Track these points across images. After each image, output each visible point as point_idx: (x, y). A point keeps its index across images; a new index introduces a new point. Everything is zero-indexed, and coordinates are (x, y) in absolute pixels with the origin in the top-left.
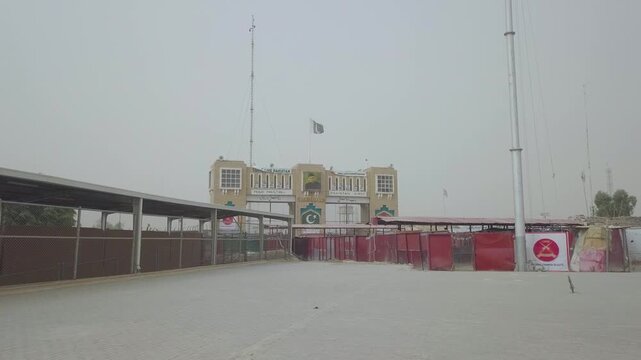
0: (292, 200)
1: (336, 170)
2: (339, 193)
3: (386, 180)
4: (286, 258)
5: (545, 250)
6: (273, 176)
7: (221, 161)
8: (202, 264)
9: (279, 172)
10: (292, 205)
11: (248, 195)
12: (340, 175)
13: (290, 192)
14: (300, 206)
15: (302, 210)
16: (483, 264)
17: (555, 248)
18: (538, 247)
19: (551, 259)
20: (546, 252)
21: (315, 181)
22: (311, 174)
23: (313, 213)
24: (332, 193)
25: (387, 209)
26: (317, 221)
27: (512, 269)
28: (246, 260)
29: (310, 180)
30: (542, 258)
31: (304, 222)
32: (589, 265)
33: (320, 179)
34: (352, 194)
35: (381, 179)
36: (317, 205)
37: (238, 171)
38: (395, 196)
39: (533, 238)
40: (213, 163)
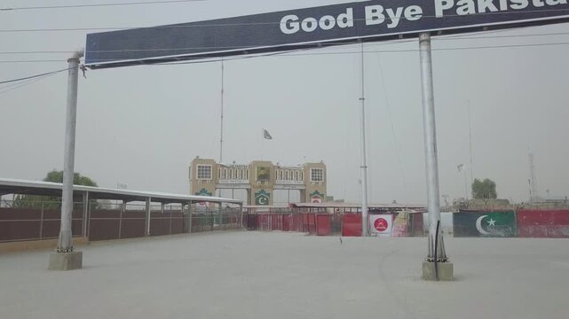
0: (249, 187)
1: (282, 165)
2: (283, 182)
3: (318, 172)
4: (238, 229)
5: (381, 225)
6: (234, 170)
7: (197, 160)
8: (183, 232)
9: (239, 167)
10: (249, 191)
11: (217, 183)
12: (284, 169)
13: (248, 182)
14: (254, 191)
15: (256, 194)
16: (347, 233)
17: (385, 224)
18: (377, 222)
19: (383, 230)
20: (381, 226)
21: (266, 174)
22: (262, 168)
23: (264, 197)
24: (278, 181)
25: (318, 193)
26: (267, 203)
27: (360, 235)
28: (212, 230)
29: (262, 172)
30: (378, 230)
31: (257, 203)
32: (398, 233)
33: (268, 171)
34: (293, 182)
35: (314, 171)
36: (267, 191)
37: (210, 167)
38: (324, 184)
39: (374, 218)
40: (191, 161)
